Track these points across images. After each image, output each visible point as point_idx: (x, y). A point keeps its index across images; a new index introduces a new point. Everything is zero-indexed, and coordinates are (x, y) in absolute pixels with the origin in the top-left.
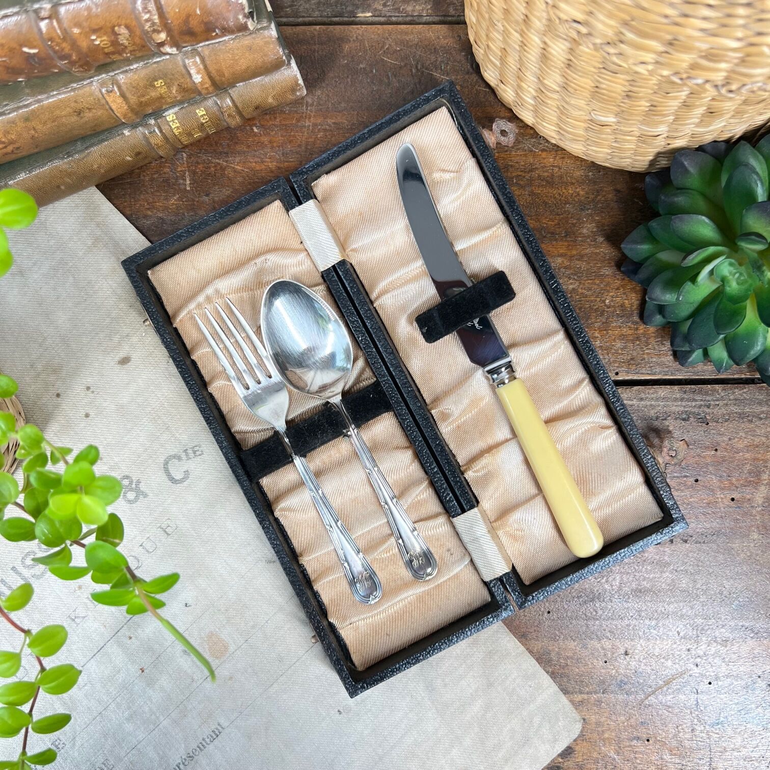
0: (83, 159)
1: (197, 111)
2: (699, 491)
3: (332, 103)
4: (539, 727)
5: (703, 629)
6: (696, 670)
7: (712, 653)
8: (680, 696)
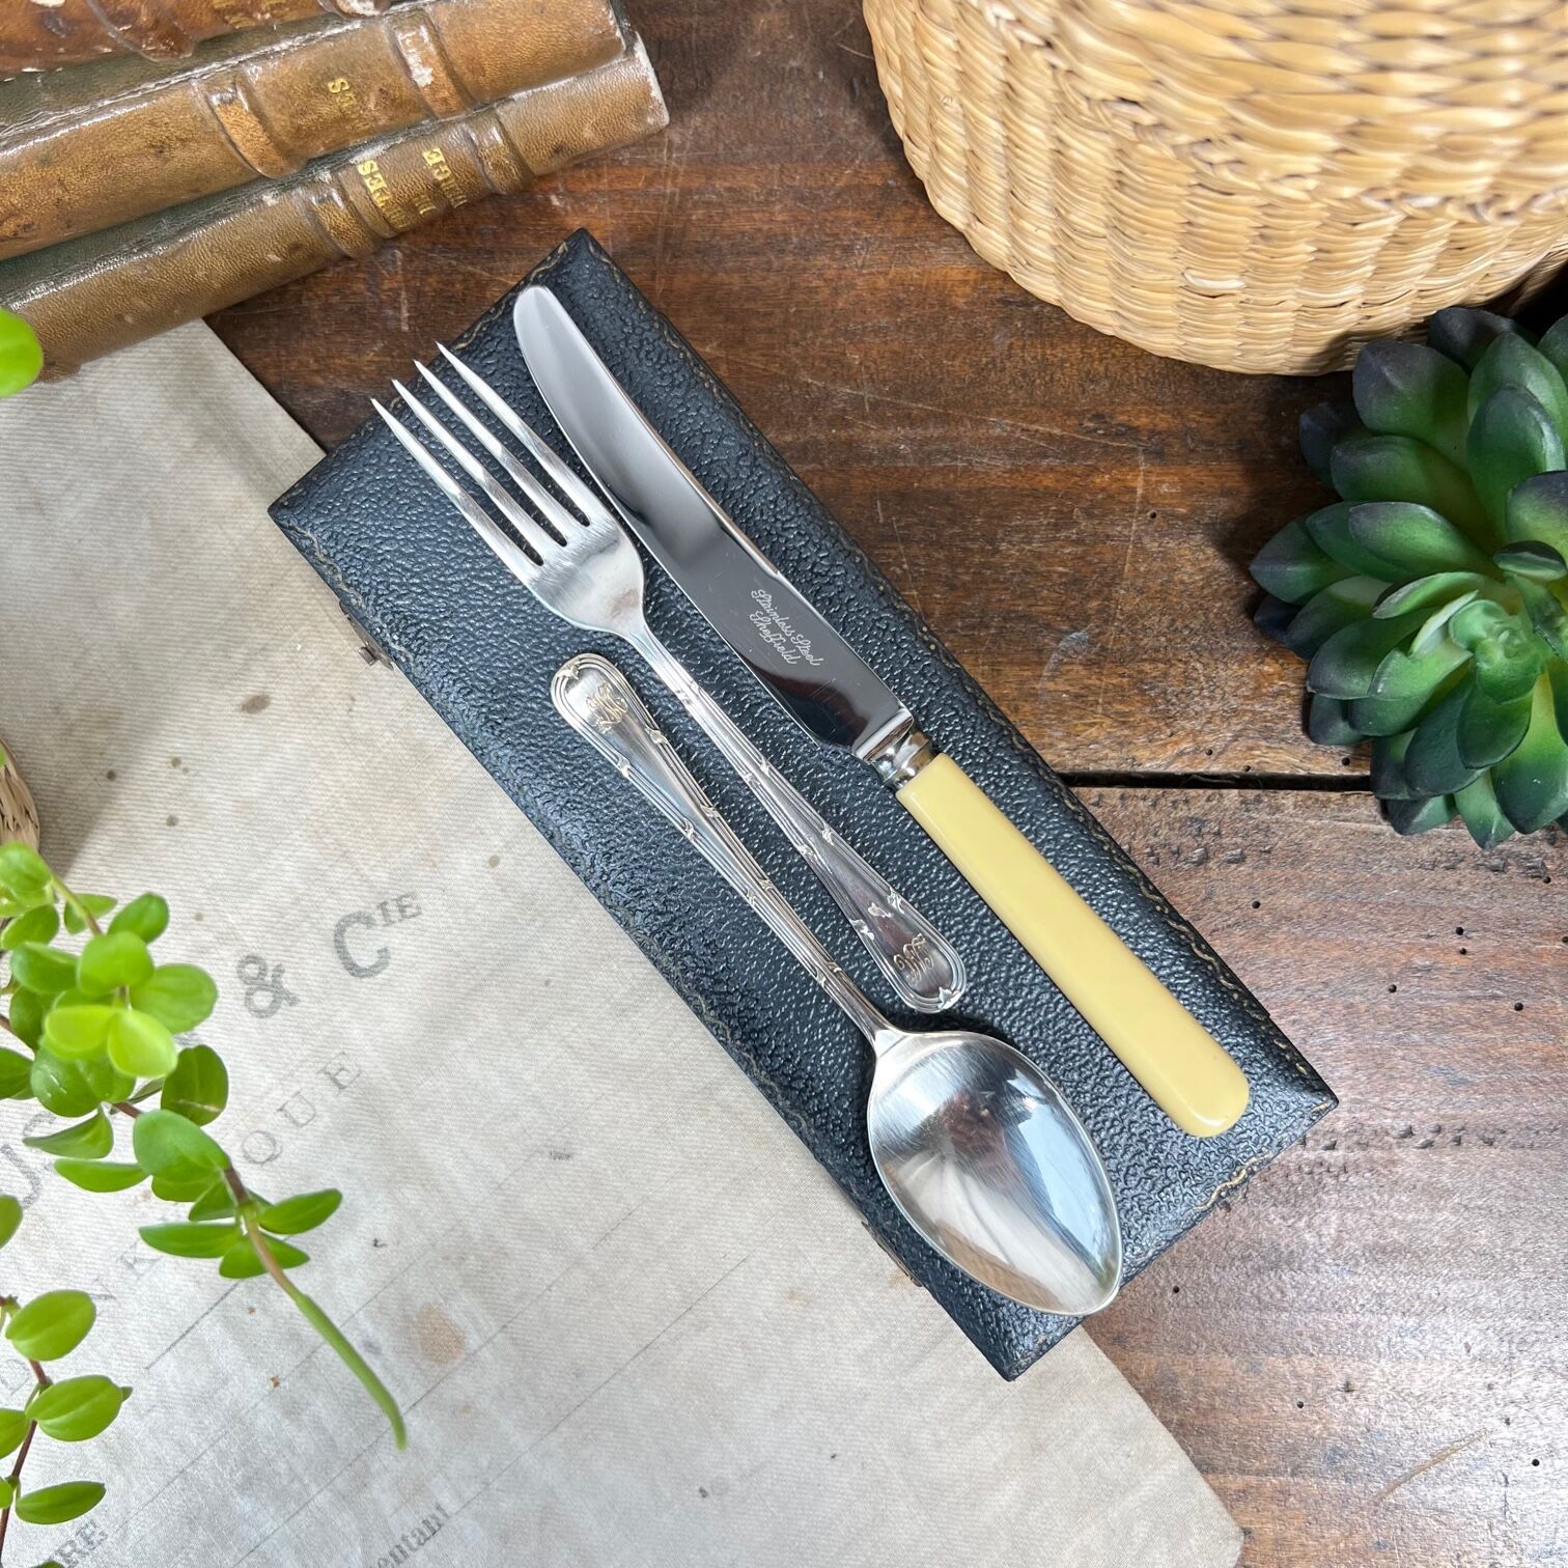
0: (173, 256)
1: (426, 155)
2: (1522, 1030)
3: (726, 145)
4: (1146, 1546)
5: (1523, 1341)
6: (1506, 1432)
7: (1544, 1395)
8: (1467, 1489)
